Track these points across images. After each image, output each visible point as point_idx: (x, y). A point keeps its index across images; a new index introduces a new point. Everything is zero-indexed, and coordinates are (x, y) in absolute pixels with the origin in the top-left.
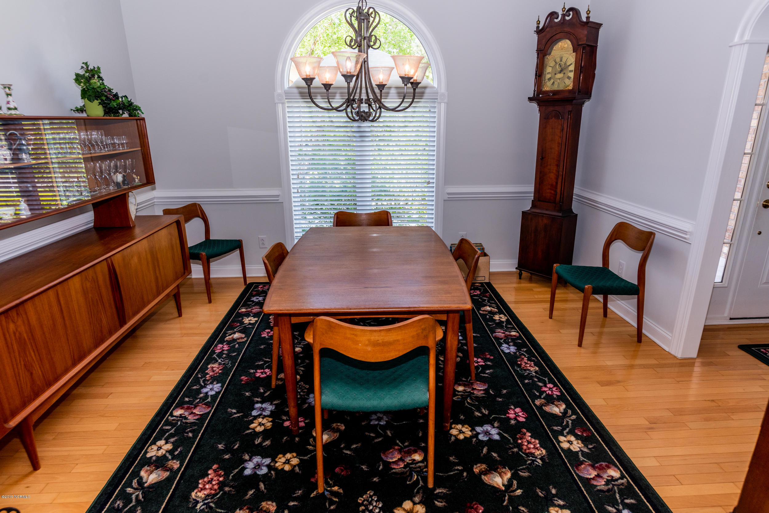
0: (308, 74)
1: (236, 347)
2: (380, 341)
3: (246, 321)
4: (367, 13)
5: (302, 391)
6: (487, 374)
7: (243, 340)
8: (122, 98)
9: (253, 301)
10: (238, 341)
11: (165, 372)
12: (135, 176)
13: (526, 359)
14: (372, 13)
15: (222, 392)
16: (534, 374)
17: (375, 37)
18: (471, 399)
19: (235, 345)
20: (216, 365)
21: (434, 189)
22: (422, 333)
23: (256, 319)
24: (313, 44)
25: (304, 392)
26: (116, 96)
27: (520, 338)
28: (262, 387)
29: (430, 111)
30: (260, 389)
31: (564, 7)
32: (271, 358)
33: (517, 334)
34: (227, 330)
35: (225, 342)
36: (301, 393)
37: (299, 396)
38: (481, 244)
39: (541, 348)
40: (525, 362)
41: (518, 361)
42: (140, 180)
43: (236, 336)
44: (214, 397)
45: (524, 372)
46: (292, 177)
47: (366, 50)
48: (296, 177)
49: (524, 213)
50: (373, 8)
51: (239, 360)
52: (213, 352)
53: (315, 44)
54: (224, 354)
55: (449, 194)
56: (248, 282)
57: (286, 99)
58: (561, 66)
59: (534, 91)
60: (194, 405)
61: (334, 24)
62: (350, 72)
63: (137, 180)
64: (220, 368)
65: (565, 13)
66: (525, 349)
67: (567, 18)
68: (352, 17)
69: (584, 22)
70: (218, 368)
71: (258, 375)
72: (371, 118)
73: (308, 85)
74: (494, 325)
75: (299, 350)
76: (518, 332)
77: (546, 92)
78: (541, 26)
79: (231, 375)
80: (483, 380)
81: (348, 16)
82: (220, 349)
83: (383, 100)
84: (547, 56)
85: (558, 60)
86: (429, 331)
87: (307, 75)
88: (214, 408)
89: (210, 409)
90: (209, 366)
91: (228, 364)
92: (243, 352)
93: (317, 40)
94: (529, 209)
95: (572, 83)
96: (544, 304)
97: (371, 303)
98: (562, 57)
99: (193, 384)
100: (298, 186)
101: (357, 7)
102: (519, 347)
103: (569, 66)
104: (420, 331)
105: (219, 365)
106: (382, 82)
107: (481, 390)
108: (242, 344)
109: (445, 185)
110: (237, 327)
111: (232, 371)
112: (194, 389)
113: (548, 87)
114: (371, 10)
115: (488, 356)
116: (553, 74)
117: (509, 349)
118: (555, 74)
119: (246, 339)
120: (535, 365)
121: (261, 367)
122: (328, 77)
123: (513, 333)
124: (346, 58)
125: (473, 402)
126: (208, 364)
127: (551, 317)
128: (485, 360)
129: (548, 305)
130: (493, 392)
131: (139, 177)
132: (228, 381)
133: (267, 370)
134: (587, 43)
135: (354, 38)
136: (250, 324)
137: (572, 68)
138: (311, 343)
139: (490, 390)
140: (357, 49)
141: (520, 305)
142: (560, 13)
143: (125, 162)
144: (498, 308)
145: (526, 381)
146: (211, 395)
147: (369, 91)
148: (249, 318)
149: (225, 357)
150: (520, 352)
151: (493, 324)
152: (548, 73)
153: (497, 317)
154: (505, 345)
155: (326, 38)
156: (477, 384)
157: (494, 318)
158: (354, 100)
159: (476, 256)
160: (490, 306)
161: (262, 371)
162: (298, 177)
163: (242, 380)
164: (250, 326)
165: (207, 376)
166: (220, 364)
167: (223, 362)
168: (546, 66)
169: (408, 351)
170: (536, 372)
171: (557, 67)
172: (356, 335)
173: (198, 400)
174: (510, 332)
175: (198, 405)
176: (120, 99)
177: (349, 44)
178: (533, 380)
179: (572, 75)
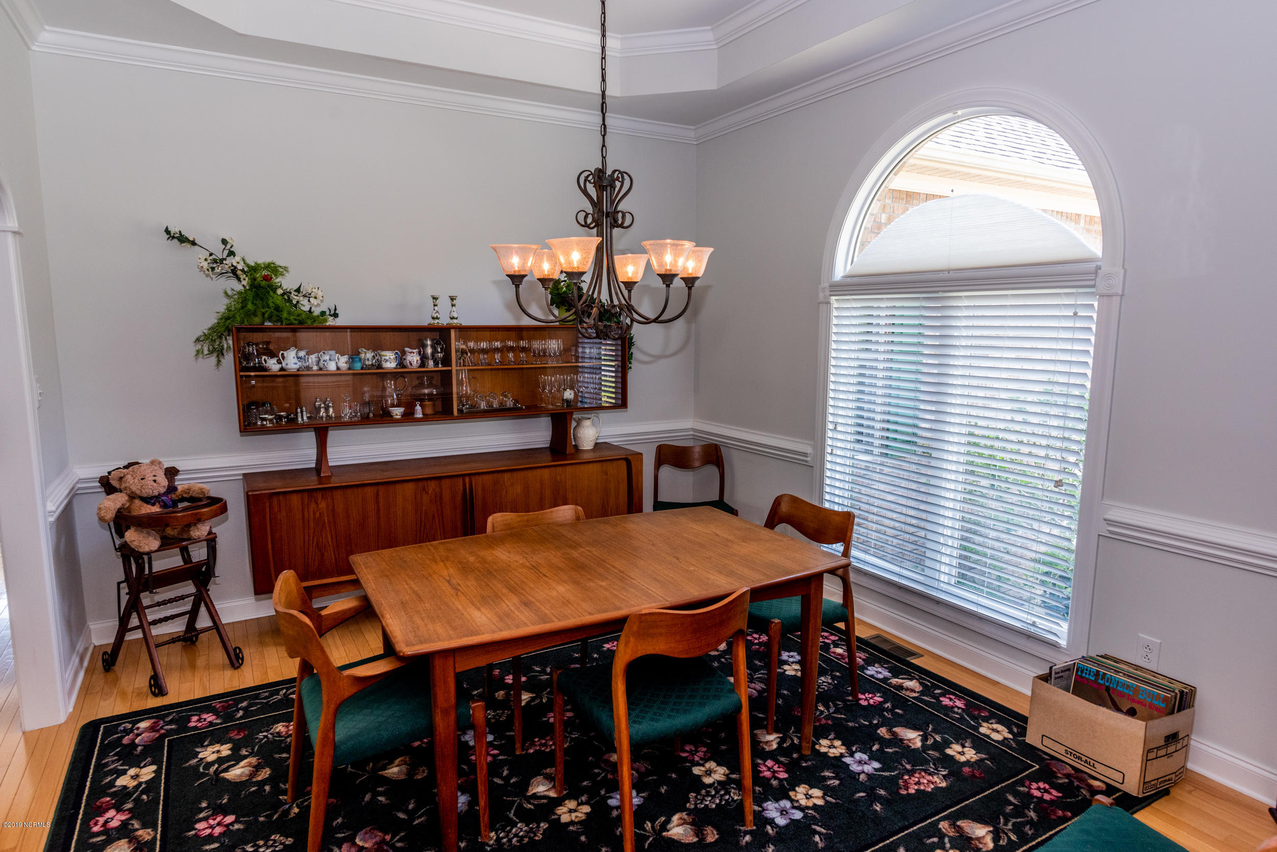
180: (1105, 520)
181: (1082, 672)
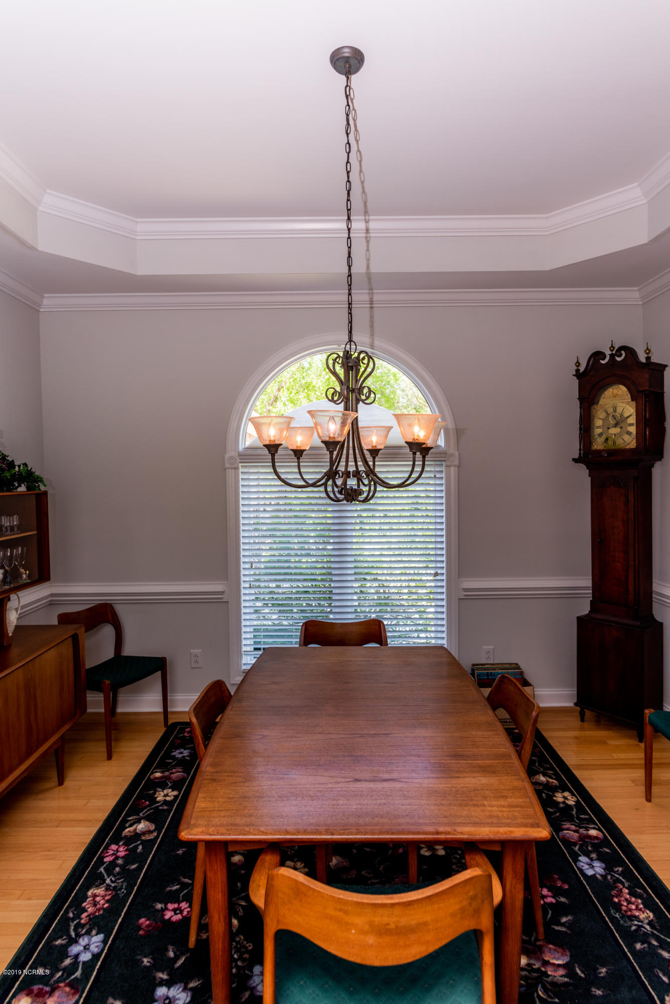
0: (272, 438)
1: (139, 851)
2: (392, 926)
3: (160, 796)
4: (358, 358)
5: (240, 958)
6: (563, 925)
7: (151, 837)
8: (19, 466)
9: (174, 758)
10: (143, 838)
11: (17, 902)
12: (22, 570)
13: (627, 891)
14: (364, 358)
15: (104, 954)
16: (648, 927)
17: (369, 388)
18: (545, 990)
19: (137, 847)
20: (100, 891)
21: (444, 584)
22: (470, 904)
23: (175, 793)
24: (277, 391)
25: (243, 960)
26: (11, 465)
27: (605, 842)
28: (172, 944)
29: (435, 476)
30: (168, 950)
31: (612, 346)
32: (192, 877)
33: (600, 835)
34: (128, 815)
35: (122, 839)
36: (239, 963)
37: (234, 970)
38: (517, 664)
39: (648, 868)
40: (626, 900)
41: (613, 896)
42: (29, 576)
43: (141, 826)
44: (89, 966)
45: (629, 923)
46: (243, 566)
47: (354, 406)
48: (248, 566)
49: (579, 619)
50: (366, 353)
51: (139, 880)
52: (100, 861)
53: (279, 390)
54: (117, 865)
55: (466, 590)
56: (170, 722)
57: (240, 463)
58: (615, 418)
59: (580, 450)
60: (51, 986)
61: (303, 368)
62: (334, 438)
63: (24, 576)
64: (107, 898)
65: (614, 352)
66: (620, 869)
67: (619, 359)
68: (336, 363)
69: (642, 363)
70: (104, 897)
71: (168, 915)
72: (361, 498)
73: (272, 454)
74: (558, 814)
75: (240, 861)
76: (599, 830)
77: (598, 452)
78: (582, 369)
79: (123, 914)
80: (559, 941)
81: (331, 362)
82: (113, 854)
83: (377, 470)
84: (594, 406)
85: (610, 410)
86: (483, 901)
87: (270, 441)
88: (84, 995)
89: (77, 997)
90: (90, 893)
91: (120, 889)
92: (148, 861)
93: (282, 386)
94: (587, 612)
95: (635, 441)
96: (631, 770)
97: (367, 820)
98: (616, 407)
99: (55, 936)
100: (251, 579)
101: (344, 352)
102: (610, 862)
103: (627, 418)
104: (465, 903)
105: (107, 890)
106: (376, 446)
107: (559, 966)
108: (148, 844)
109: (459, 577)
110: (144, 809)
111: (125, 905)
112: (57, 946)
113: (598, 444)
114: (362, 356)
115: (559, 884)
116: (605, 429)
117: (592, 867)
118: (608, 428)
119: (155, 834)
120: (647, 906)
121: (174, 897)
122: (299, 440)
123: (593, 832)
124: (328, 418)
125: (549, 996)
126: (88, 889)
127: (649, 799)
128: (556, 892)
129: (640, 774)
130: (583, 972)
131: (27, 572)
132: (116, 927)
133: (184, 905)
134: (650, 390)
135: (338, 389)
136: (165, 802)
137: (632, 420)
138: (260, 908)
139: (576, 966)
140: (342, 404)
141: (593, 772)
142: (608, 353)
143: (12, 553)
144: (558, 778)
145: (638, 946)
146: (84, 963)
147: (359, 459)
148: (166, 792)
149: (118, 873)
150: (612, 876)
151: (555, 812)
152: (598, 427)
153: (559, 797)
154: (583, 859)
155: (292, 384)
156: (550, 949)
157: (555, 798)
158: (336, 472)
159: (534, 714)
160: (544, 775)
161: (176, 906)
162: (252, 567)
163: (139, 927)
164: (165, 807)
165: (84, 915)
166: (108, 888)
167: (113, 885)
168: (594, 419)
169: (444, 942)
170: (650, 923)
171: (610, 419)
172: (346, 913)
173: (60, 974)
174: (587, 829)
175: (58, 987)
176: (17, 469)
177: (330, 398)
178: (650, 944)
179: (633, 429)
180: (464, 589)
181: (480, 676)
